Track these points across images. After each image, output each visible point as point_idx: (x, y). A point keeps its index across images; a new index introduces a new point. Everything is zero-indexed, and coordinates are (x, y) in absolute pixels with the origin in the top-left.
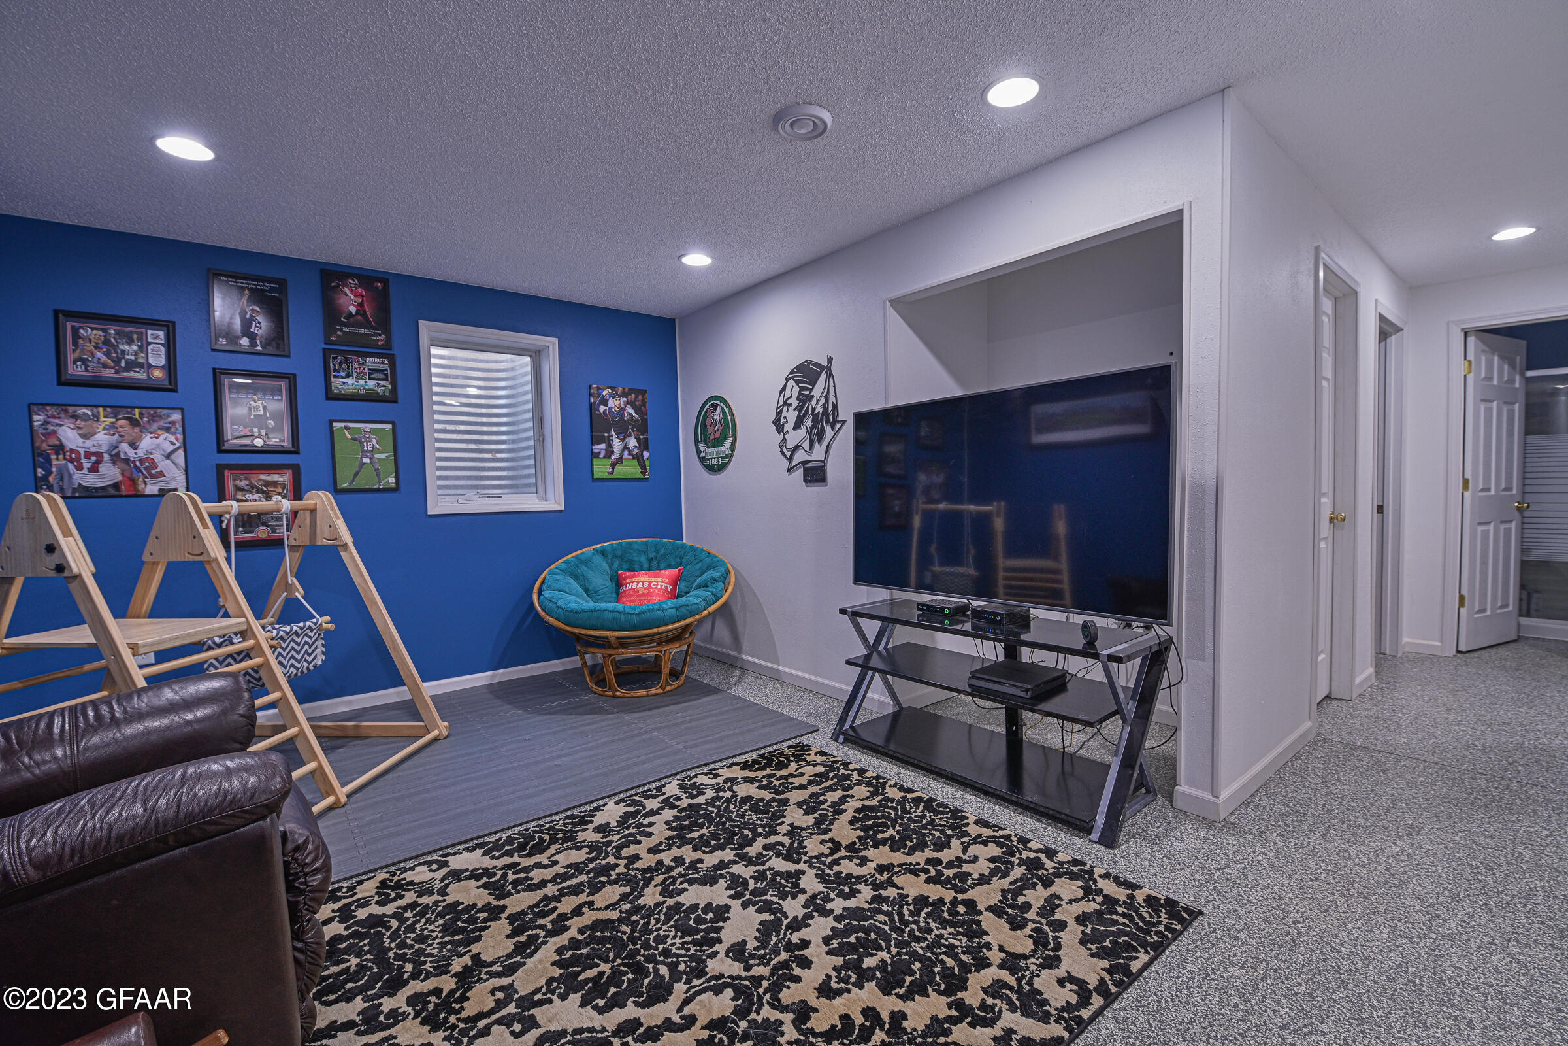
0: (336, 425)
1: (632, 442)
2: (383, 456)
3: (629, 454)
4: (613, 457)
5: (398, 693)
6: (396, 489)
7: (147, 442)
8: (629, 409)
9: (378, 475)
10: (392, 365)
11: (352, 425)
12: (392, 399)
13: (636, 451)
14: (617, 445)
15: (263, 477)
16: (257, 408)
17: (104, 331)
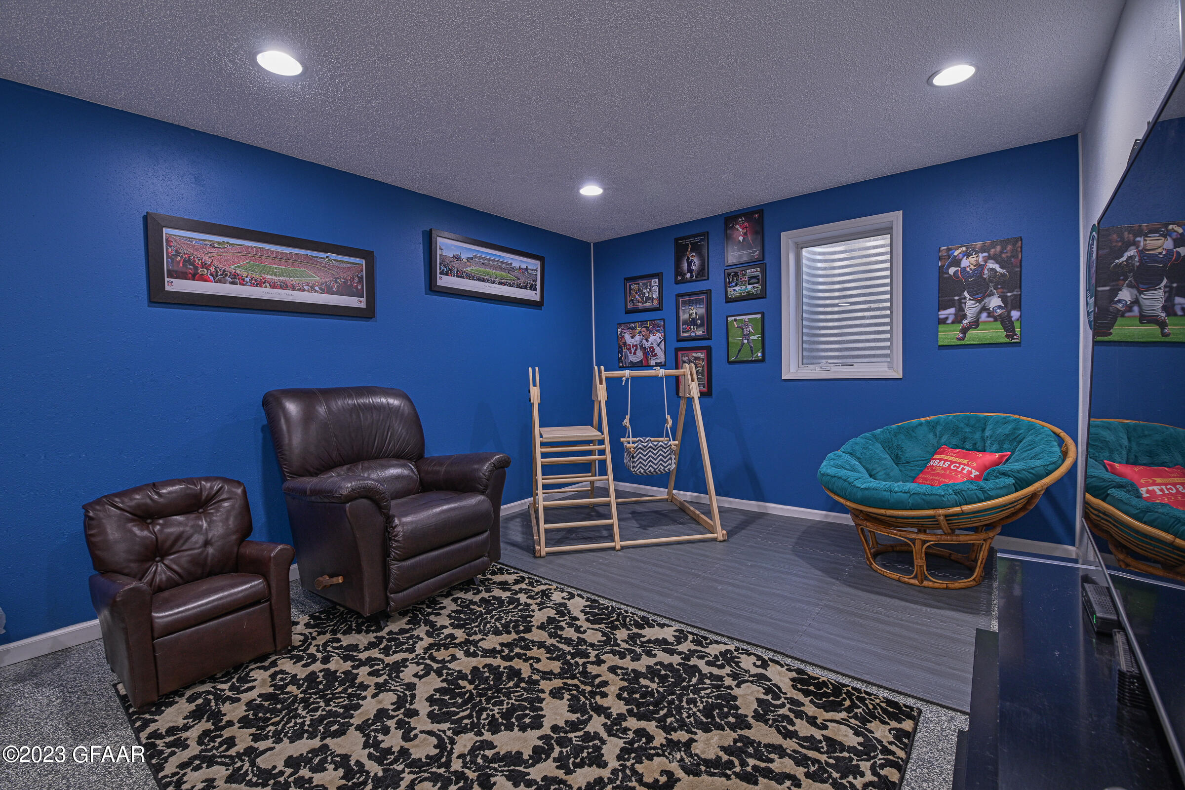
0: (730, 319)
1: (995, 302)
2: (755, 337)
3: (989, 316)
4: (965, 322)
5: (759, 506)
6: (763, 360)
7: (652, 338)
8: (992, 265)
9: (752, 351)
10: (764, 272)
11: (738, 318)
12: (762, 296)
13: (999, 311)
14: (971, 308)
15: (694, 355)
16: (693, 314)
17: (638, 284)
